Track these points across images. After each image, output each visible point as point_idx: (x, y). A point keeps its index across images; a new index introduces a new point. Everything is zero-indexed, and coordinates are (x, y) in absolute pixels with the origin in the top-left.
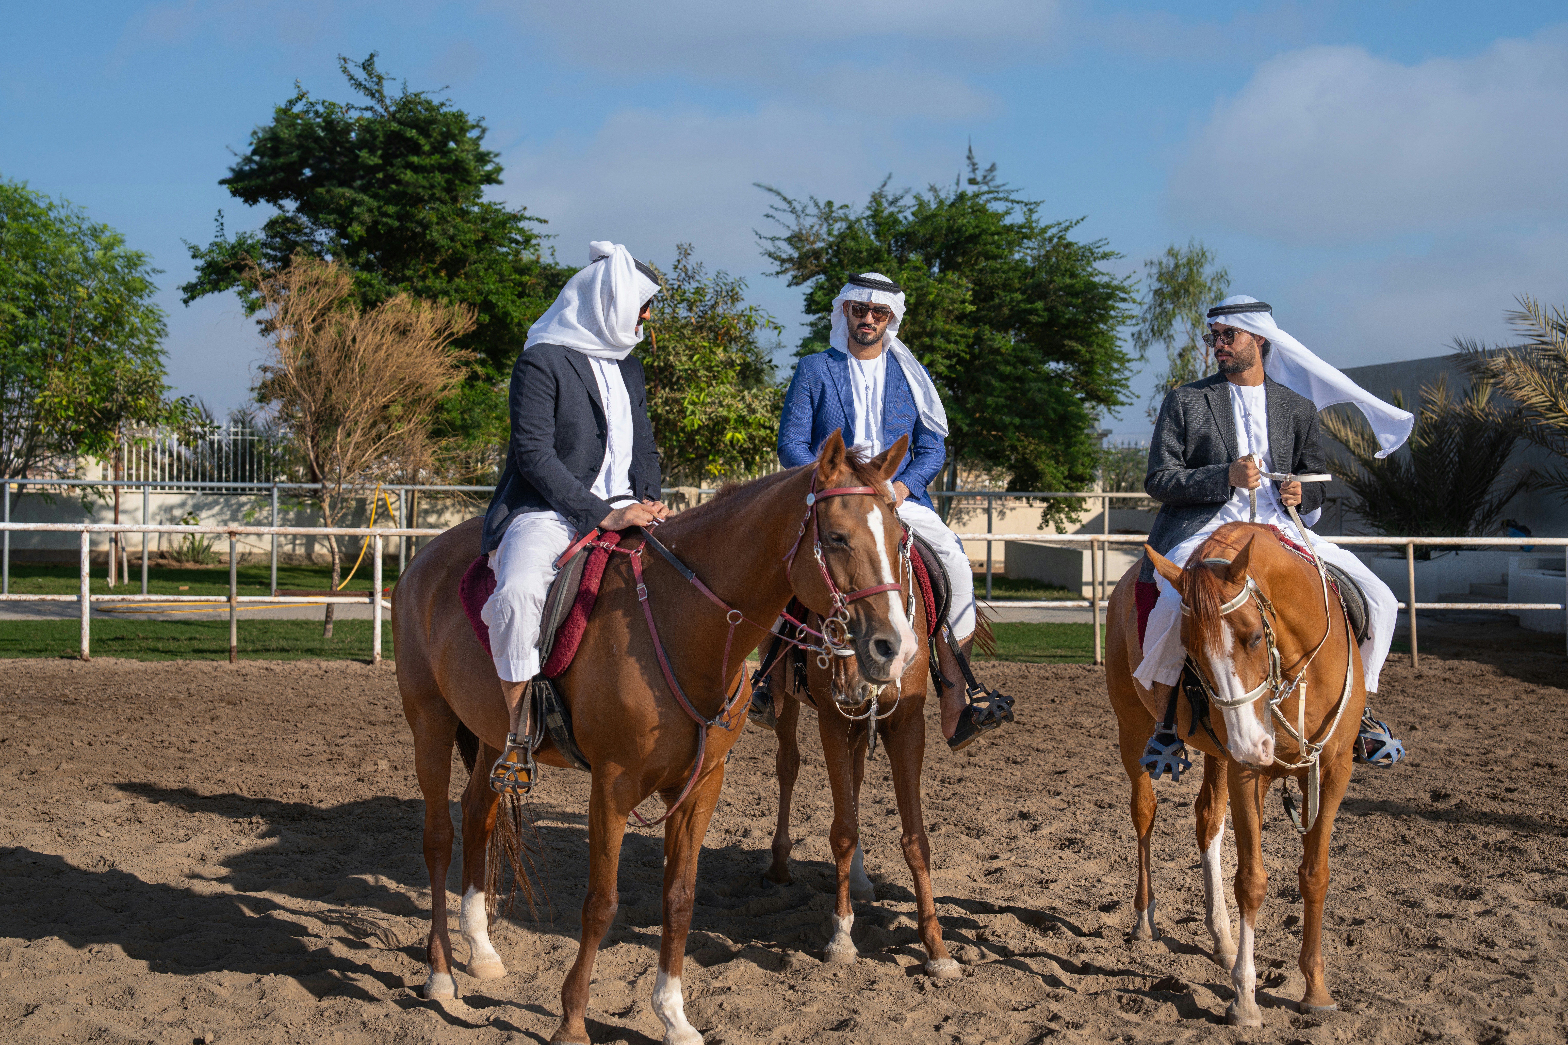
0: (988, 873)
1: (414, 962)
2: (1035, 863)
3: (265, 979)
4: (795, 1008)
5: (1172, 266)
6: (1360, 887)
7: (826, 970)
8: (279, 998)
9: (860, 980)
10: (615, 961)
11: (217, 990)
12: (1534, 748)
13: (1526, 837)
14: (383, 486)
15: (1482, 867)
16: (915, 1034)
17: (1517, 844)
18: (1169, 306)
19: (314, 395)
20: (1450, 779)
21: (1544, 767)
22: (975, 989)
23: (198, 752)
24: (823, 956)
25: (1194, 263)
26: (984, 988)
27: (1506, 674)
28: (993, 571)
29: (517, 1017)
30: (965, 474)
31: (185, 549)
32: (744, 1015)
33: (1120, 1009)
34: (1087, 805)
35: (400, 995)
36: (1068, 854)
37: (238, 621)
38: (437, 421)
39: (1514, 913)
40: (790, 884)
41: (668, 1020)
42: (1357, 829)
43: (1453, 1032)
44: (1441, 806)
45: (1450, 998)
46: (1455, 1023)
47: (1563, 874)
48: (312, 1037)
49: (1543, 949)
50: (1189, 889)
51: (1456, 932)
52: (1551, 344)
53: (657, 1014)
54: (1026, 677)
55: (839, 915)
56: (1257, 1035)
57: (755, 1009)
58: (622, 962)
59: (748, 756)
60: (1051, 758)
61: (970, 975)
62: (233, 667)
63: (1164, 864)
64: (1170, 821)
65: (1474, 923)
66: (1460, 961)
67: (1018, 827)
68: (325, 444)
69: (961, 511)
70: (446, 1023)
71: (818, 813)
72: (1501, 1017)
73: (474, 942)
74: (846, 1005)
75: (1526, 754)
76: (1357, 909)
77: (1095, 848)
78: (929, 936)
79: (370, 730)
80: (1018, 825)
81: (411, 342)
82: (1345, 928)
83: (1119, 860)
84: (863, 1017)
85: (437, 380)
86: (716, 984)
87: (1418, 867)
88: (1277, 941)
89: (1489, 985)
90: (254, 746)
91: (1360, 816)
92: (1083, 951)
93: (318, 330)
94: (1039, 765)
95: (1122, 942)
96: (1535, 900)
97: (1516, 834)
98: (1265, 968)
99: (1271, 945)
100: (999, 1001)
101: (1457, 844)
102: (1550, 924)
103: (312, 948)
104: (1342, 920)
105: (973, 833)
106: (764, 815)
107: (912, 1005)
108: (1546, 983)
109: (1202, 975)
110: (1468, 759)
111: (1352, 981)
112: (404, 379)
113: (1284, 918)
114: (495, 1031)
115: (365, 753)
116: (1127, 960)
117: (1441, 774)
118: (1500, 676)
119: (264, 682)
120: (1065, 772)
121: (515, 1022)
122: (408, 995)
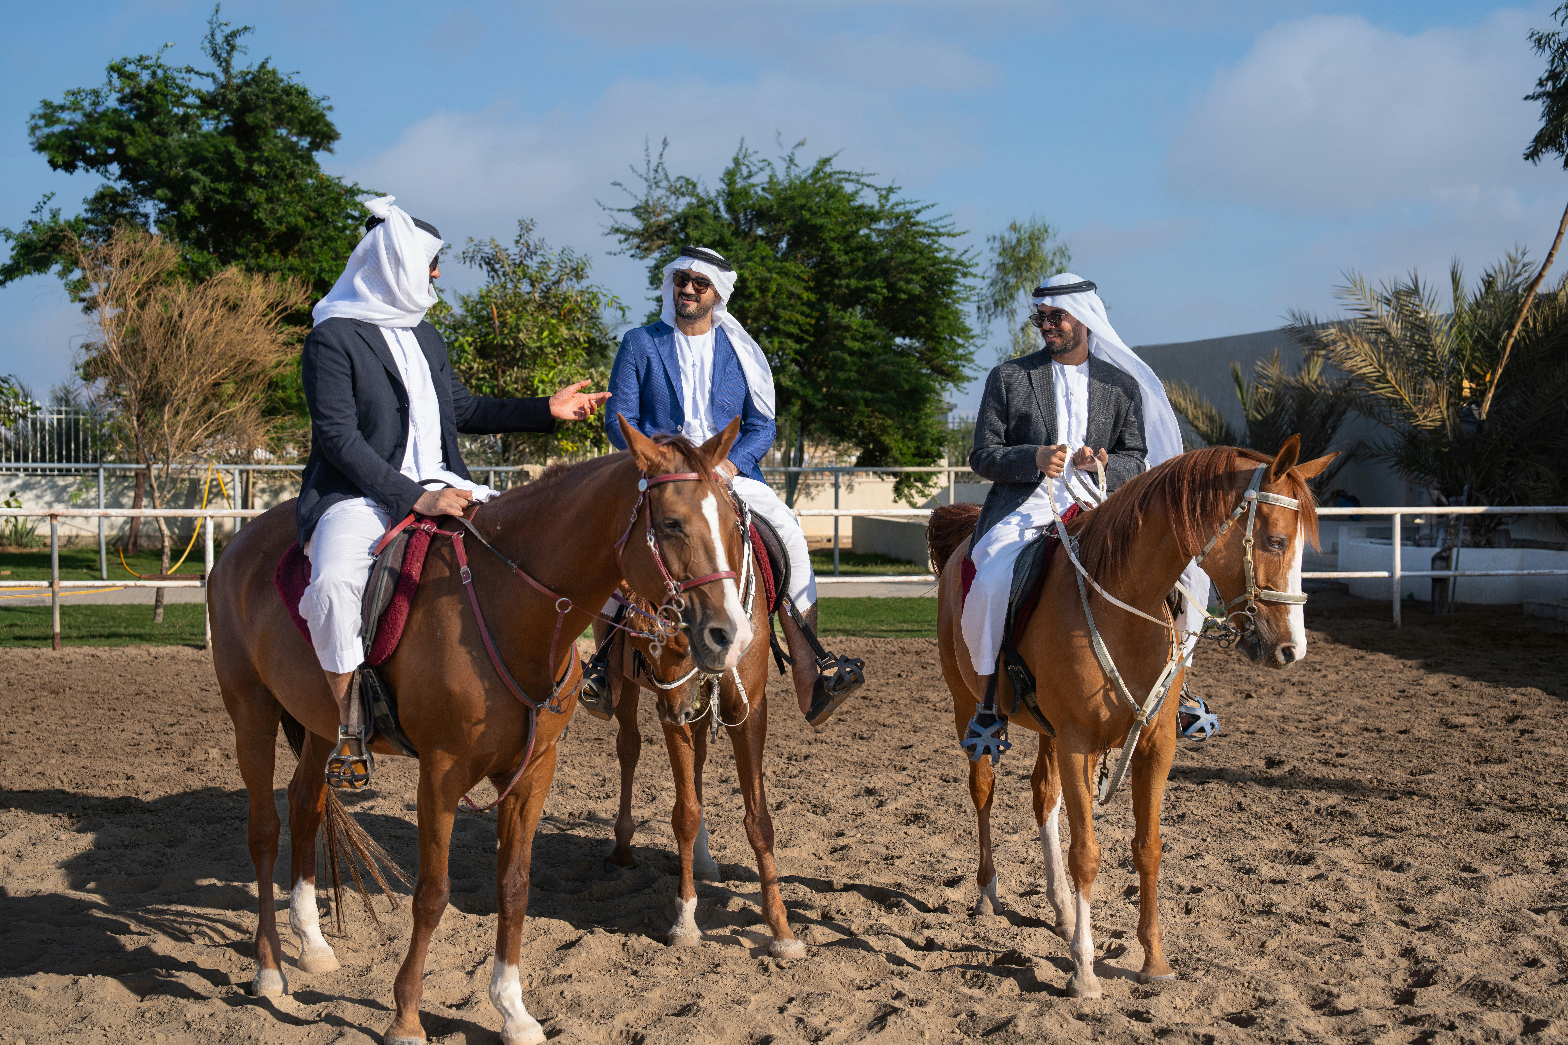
0: (834, 851)
1: (242, 957)
2: (881, 840)
3: (83, 980)
4: (636, 994)
5: (1014, 241)
6: (1198, 855)
7: (670, 954)
8: (96, 1000)
9: (704, 964)
10: (453, 950)
11: (31, 993)
12: (1363, 714)
13: (1355, 801)
14: (216, 466)
15: (1314, 832)
16: (759, 1017)
17: (1347, 808)
18: (1012, 281)
19: (139, 372)
20: (1284, 745)
21: (1372, 731)
22: (820, 969)
23: (17, 743)
24: (667, 940)
25: (1035, 238)
26: (829, 968)
27: (1336, 641)
28: (841, 546)
29: (351, 1012)
30: (812, 450)
31: (7, 532)
32: (585, 1003)
33: (963, 985)
34: (933, 779)
35: (227, 993)
36: (913, 829)
37: (62, 607)
38: (269, 399)
39: (1345, 877)
40: (634, 867)
41: (507, 1011)
42: (1195, 797)
43: (1287, 997)
44: (1275, 772)
45: (1284, 963)
46: (1289, 988)
47: (1390, 837)
48: (132, 1040)
49: (1372, 911)
50: (1032, 861)
51: (1290, 897)
52: (1376, 318)
53: (495, 1005)
54: (873, 652)
55: (682, 898)
56: (1098, 1006)
57: (597, 996)
58: (460, 952)
59: (593, 737)
60: (897, 733)
61: (815, 955)
62: (57, 654)
63: (1008, 837)
64: (1014, 793)
65: (1306, 888)
66: (1293, 926)
67: (864, 804)
68: (152, 424)
69: (808, 486)
70: (275, 1021)
71: (663, 793)
72: (1332, 981)
73: (305, 935)
74: (690, 989)
75: (1355, 720)
76: (1195, 877)
77: (940, 823)
78: (773, 917)
79: (202, 718)
80: (864, 801)
81: (241, 317)
82: (1183, 897)
83: (963, 834)
84: (707, 1001)
85: (271, 357)
86: (557, 972)
87: (1254, 833)
88: (1118, 911)
89: (1321, 949)
90: (77, 736)
91: (1198, 784)
92: (927, 928)
93: (142, 306)
94: (885, 741)
95: (966, 917)
96: (1364, 863)
97: (1346, 798)
98: (1106, 940)
99: (1112, 915)
100: (844, 981)
101: (1290, 810)
102: (1379, 887)
103: (131, 947)
104: (1181, 888)
105: (819, 810)
106: (608, 797)
107: (756, 987)
108: (1375, 945)
109: (1045, 948)
110: (1301, 726)
111: (1190, 950)
112: (235, 356)
113: (1125, 888)
114: (326, 1027)
115: (195, 742)
116: (970, 935)
117: (1276, 741)
118: (1330, 643)
119: (89, 669)
120: (911, 747)
121: (348, 1018)
122: (235, 993)
